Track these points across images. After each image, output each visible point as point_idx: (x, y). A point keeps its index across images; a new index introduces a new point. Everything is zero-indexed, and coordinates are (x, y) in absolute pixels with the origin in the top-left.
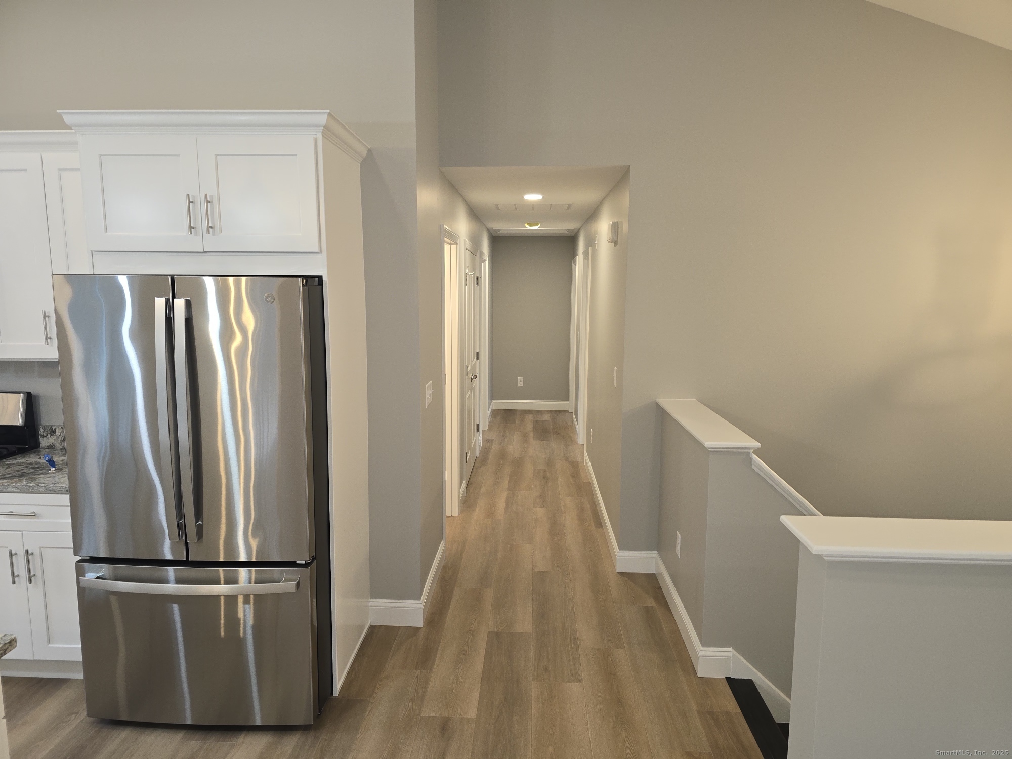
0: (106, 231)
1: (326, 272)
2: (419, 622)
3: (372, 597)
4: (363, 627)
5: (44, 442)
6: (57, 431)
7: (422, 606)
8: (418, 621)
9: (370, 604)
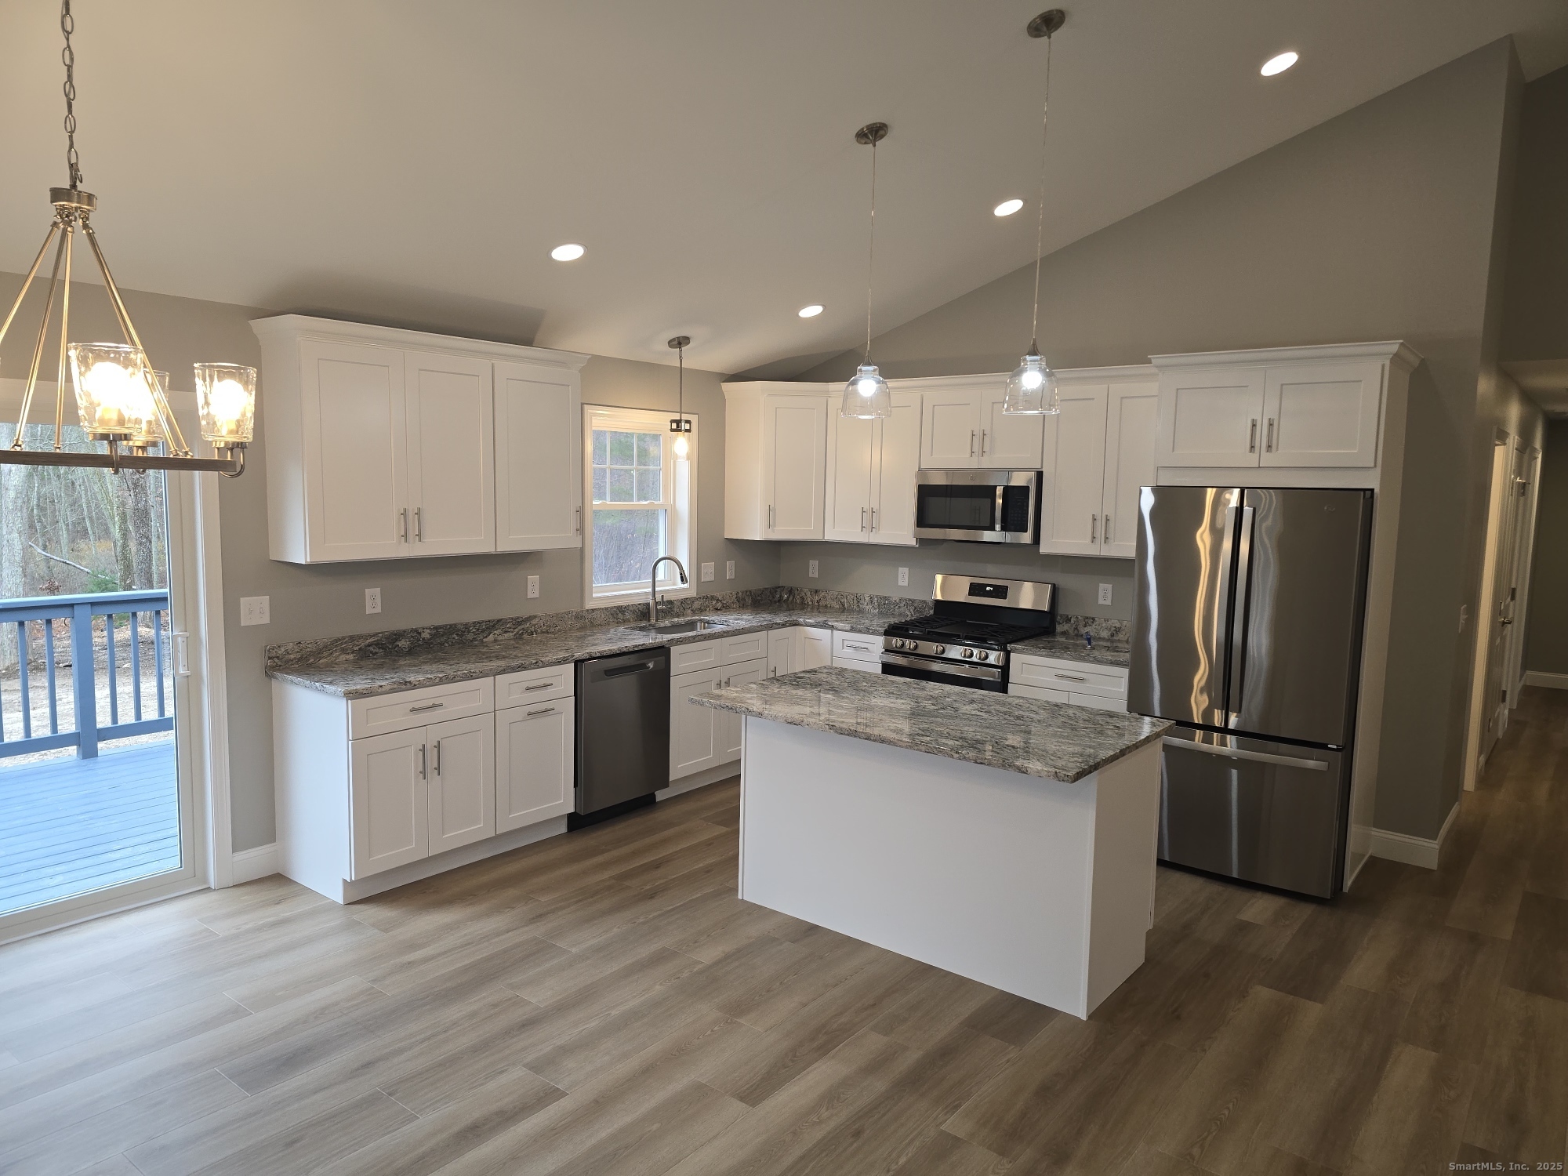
0: (1173, 451)
1: (1379, 486)
2: (1433, 864)
3: (1374, 827)
4: (1364, 855)
5: (1059, 628)
6: (1072, 620)
7: (1437, 847)
8: (1432, 862)
9: (1373, 833)
